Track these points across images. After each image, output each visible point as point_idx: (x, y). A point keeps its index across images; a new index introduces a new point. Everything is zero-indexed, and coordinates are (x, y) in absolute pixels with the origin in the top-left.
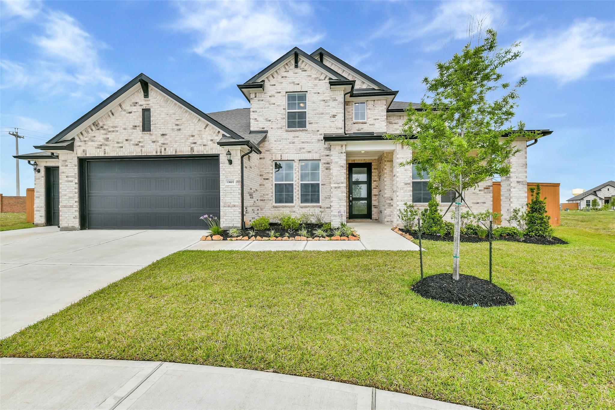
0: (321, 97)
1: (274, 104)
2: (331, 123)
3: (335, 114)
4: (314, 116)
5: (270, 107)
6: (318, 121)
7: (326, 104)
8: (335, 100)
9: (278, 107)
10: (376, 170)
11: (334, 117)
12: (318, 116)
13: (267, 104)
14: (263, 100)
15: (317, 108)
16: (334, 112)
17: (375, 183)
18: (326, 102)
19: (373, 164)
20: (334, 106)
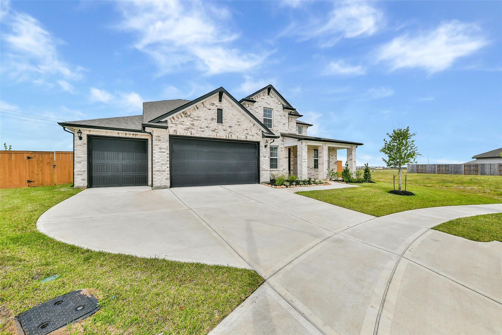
0: (279, 114)
1: (258, 113)
2: (283, 127)
3: (285, 123)
4: (276, 122)
5: (256, 114)
6: (278, 126)
7: (281, 117)
8: (285, 116)
9: (259, 115)
10: (292, 152)
11: (284, 125)
12: (278, 123)
13: (254, 112)
14: (252, 109)
15: (277, 119)
16: (284, 122)
17: (292, 158)
18: (281, 116)
19: (291, 149)
20: (284, 119)
